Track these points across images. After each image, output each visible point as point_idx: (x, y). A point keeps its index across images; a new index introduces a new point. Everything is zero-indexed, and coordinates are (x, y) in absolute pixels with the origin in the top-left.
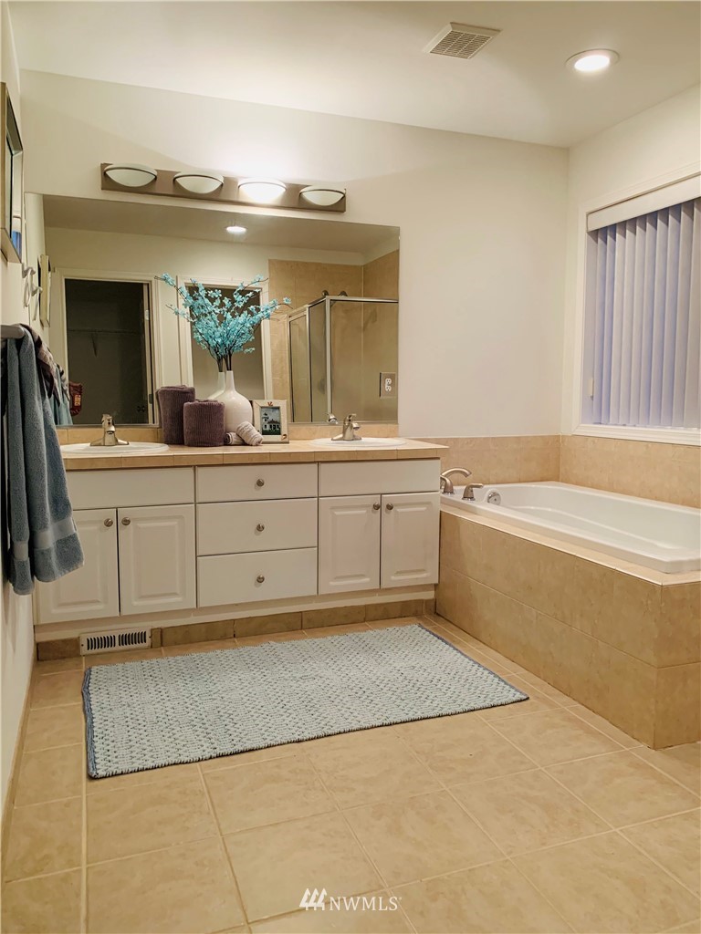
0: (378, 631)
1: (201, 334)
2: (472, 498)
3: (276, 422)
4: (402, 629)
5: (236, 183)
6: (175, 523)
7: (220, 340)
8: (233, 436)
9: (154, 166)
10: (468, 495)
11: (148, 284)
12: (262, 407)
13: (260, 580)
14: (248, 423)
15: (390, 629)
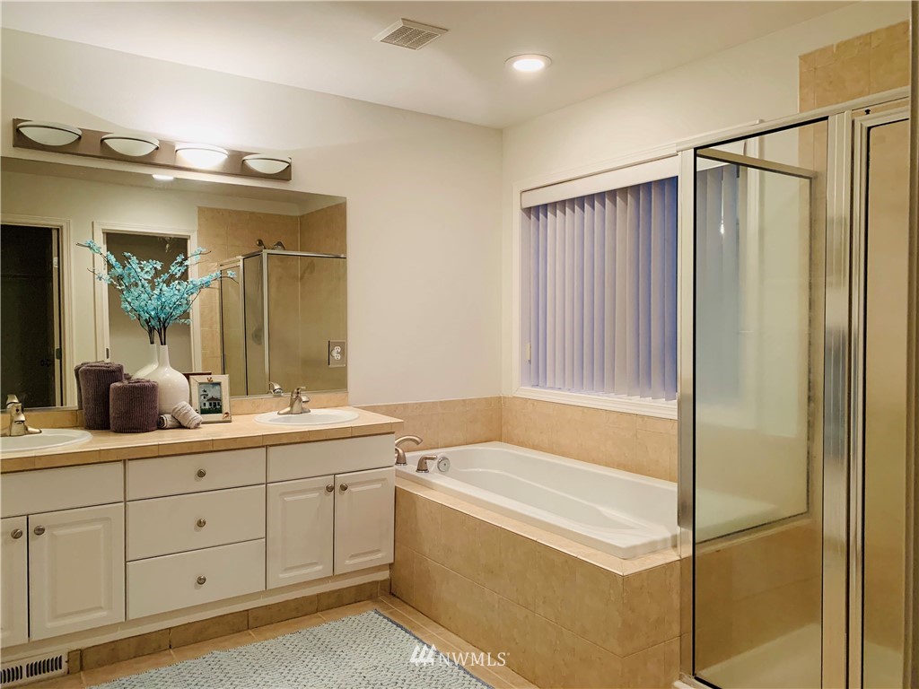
0: (333, 624)
1: (129, 303)
2: (426, 470)
3: (217, 399)
4: (358, 617)
5: (174, 147)
6: (99, 526)
7: (153, 313)
8: (167, 418)
9: (76, 125)
10: (422, 467)
11: (58, 230)
12: (200, 384)
13: (201, 581)
14: (185, 403)
15: (346, 620)
